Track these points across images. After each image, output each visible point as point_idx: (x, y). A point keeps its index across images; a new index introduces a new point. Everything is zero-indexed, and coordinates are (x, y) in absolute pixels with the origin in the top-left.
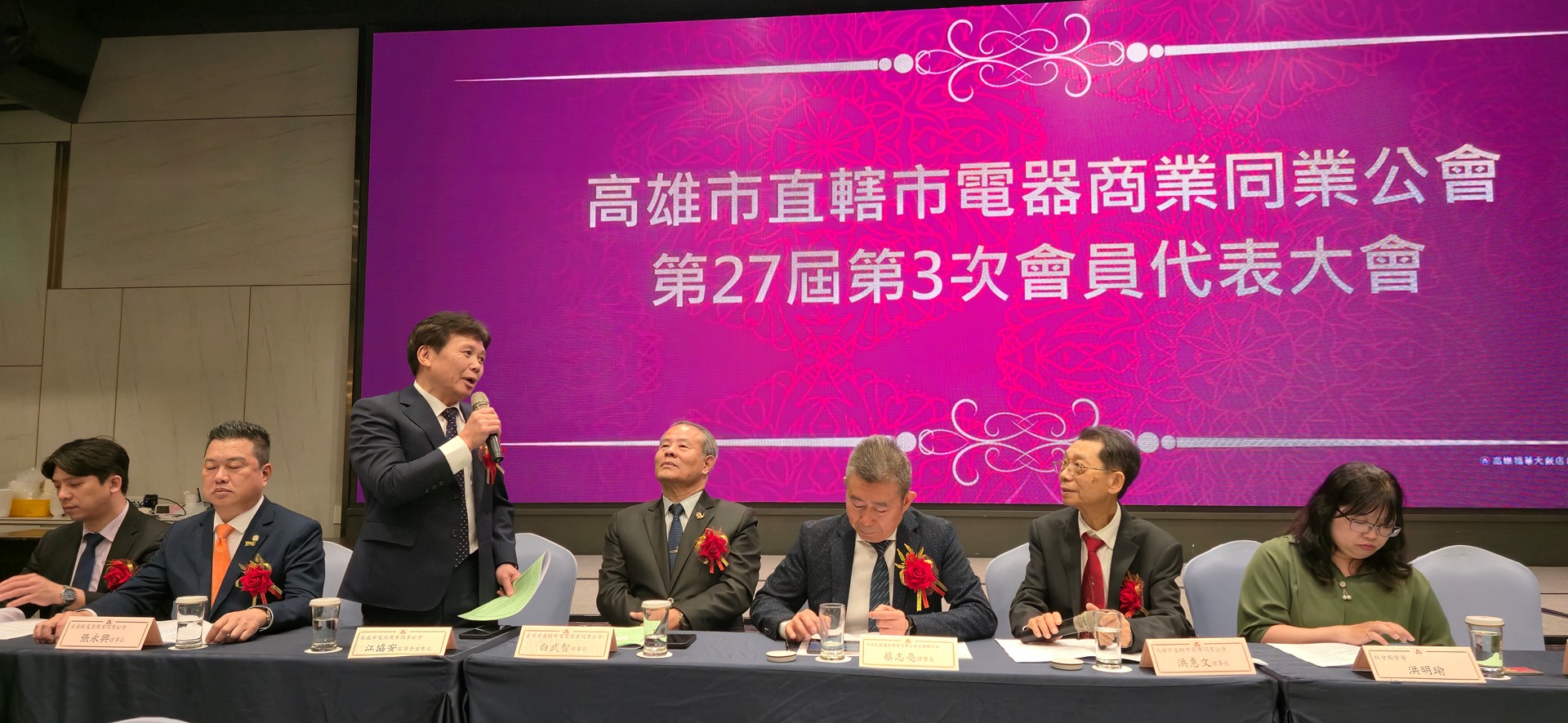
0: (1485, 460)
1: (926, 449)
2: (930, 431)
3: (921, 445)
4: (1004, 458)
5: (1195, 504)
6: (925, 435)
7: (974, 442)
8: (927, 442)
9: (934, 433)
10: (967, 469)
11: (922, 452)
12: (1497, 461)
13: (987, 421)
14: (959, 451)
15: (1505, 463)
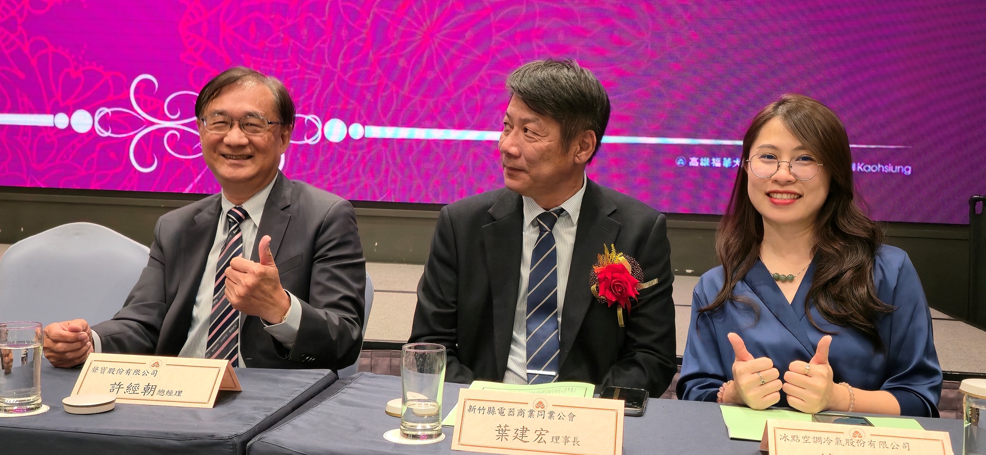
0: (681, 160)
1: (102, 130)
2: (106, 110)
3: (97, 127)
4: (186, 142)
5: (380, 200)
6: (102, 114)
7: (152, 124)
8: (105, 122)
9: (112, 112)
10: (145, 152)
11: (98, 133)
12: (694, 162)
13: (168, 100)
14: (135, 134)
15: (702, 164)
